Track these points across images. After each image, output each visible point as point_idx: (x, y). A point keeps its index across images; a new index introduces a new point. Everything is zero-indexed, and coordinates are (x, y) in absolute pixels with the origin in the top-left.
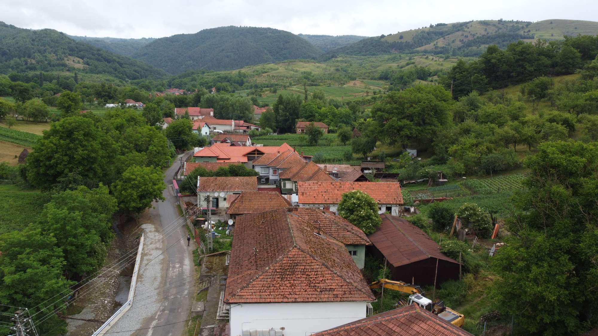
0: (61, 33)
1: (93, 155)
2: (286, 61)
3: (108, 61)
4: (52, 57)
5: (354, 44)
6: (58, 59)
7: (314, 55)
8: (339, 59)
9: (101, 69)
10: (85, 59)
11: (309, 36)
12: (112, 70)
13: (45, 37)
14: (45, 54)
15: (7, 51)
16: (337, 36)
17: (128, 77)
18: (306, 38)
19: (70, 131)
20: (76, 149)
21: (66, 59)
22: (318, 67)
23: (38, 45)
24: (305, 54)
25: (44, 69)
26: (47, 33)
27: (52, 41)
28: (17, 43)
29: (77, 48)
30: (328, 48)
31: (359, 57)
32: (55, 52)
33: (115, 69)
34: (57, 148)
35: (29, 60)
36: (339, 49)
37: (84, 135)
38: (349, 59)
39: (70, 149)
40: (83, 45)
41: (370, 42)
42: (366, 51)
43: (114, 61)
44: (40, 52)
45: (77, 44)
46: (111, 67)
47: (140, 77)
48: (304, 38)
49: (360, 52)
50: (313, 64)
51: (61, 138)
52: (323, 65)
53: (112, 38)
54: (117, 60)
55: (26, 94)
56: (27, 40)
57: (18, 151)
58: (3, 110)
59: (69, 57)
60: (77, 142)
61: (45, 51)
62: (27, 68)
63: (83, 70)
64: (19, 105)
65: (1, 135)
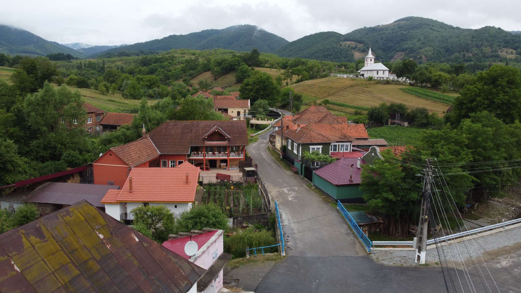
0: (499, 29)
1: (514, 101)
4: (487, 50)
6: (492, 52)
10: (519, 50)
13: (484, 34)
14: (482, 48)
15: (451, 48)
19: (494, 78)
20: (497, 95)
21: (500, 51)
23: (476, 41)
25: (479, 60)
26: (487, 29)
27: (490, 36)
28: (460, 41)
29: (512, 40)
32: (491, 46)
34: (480, 93)
35: (467, 54)
37: (508, 81)
39: (491, 94)
44: (477, 46)
45: (513, 36)
51: (486, 84)
55: (460, 71)
56: (468, 37)
57: (446, 108)
58: (440, 80)
59: (504, 49)
60: (500, 88)
61: (482, 45)
62: (464, 61)
63: (515, 60)
64: (453, 77)
65: (436, 97)
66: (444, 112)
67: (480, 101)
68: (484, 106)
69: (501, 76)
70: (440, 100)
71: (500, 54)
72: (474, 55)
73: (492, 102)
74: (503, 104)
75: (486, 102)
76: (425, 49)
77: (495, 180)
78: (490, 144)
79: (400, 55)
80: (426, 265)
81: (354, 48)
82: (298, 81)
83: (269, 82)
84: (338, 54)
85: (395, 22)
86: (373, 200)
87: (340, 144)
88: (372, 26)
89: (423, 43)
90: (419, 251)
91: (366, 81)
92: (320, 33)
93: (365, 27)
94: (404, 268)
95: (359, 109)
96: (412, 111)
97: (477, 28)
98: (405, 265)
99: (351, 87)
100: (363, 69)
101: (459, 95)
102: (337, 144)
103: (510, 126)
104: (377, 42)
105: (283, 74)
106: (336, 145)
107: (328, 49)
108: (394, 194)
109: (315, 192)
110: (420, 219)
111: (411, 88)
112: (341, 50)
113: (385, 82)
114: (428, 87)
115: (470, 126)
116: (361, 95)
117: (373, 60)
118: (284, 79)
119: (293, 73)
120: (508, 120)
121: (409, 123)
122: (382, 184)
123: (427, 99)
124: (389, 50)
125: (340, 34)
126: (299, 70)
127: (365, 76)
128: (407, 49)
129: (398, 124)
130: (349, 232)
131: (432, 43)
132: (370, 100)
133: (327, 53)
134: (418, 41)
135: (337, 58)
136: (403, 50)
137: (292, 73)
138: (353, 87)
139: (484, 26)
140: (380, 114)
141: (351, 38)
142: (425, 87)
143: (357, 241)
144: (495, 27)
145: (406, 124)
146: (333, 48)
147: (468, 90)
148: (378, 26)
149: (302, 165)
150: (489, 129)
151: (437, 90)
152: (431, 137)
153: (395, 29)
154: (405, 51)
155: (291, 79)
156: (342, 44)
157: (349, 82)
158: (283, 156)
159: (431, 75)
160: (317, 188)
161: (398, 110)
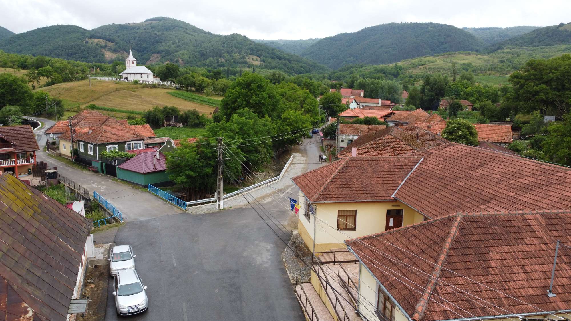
0: (245, 36)
1: (263, 101)
2: (445, 53)
3: (280, 59)
4: (237, 56)
5: (525, 34)
6: (241, 58)
7: (478, 48)
8: (505, 51)
9: (274, 65)
10: (262, 58)
11: (474, 29)
12: (282, 66)
13: (233, 40)
14: (232, 54)
15: (205, 52)
16: (507, 28)
17: (295, 72)
18: (471, 32)
19: (248, 84)
20: (251, 96)
21: (247, 58)
22: (480, 59)
23: (227, 47)
24: (467, 47)
25: (231, 66)
26: (234, 37)
27: (237, 43)
28: (212, 46)
29: (256, 48)
30: (494, 41)
31: (529, 48)
32: (240, 53)
33: (285, 65)
34: (239, 95)
35: (220, 59)
36: (507, 40)
37: (258, 86)
38: (518, 50)
39: (247, 96)
40: (261, 46)
41: (544, 31)
42: (539, 42)
43: (285, 58)
44: (228, 52)
45: (256, 45)
46: (281, 63)
47: (305, 72)
48: (469, 31)
49: (532, 43)
50: (475, 56)
51: (243, 88)
52: (486, 57)
53: (284, 40)
54: (287, 57)
55: (218, 76)
56: (220, 43)
57: (212, 110)
58: (203, 85)
59: (250, 56)
60: (252, 91)
61: (232, 51)
62: (218, 66)
63: (259, 66)
64: (214, 82)
65: (202, 100)
66: (211, 113)
67: (240, 102)
68: (243, 106)
69: (253, 82)
70: (205, 103)
71: (248, 60)
72: (226, 61)
73: (248, 102)
74: (256, 103)
75: (245, 102)
76: (180, 52)
77: (257, 157)
78: (252, 131)
79: (156, 57)
80: (224, 209)
81: (105, 47)
82: (48, 84)
83: (18, 85)
84: (85, 53)
85: (147, 21)
86: (178, 178)
87: (134, 142)
88: (122, 23)
89: (179, 46)
90: (219, 201)
91: (132, 84)
92: (58, 25)
93: (114, 23)
94: (211, 213)
95: (132, 113)
96: (185, 113)
97: (226, 35)
98: (211, 212)
99: (116, 91)
100: (125, 72)
101: (224, 98)
102: (131, 142)
103: (262, 120)
104: (130, 42)
105: (27, 75)
106: (130, 144)
107: (71, 46)
108: (193, 171)
109: (123, 184)
110: (218, 179)
111: (177, 91)
112: (89, 48)
113: (151, 86)
114: (193, 91)
115: (237, 120)
116: (129, 99)
117: (135, 63)
118: (29, 82)
119: (40, 74)
120: (260, 116)
121: (183, 124)
122: (184, 165)
123: (195, 103)
124: (143, 51)
125: (85, 30)
126: (47, 71)
127: (129, 79)
128: (163, 51)
129: (174, 126)
130: (165, 203)
131: (187, 47)
132: (140, 104)
133: (70, 51)
134: (174, 44)
135: (85, 58)
136: (159, 52)
137: (38, 74)
138: (119, 91)
139: (232, 33)
140: (156, 117)
141: (98, 35)
142: (190, 91)
143: (174, 207)
144: (242, 35)
145: (181, 125)
146: (78, 45)
147: (231, 93)
148: (128, 23)
149: (102, 164)
150: (250, 121)
151: (201, 94)
152: (213, 127)
153: (148, 29)
154: (161, 53)
155: (38, 82)
156: (89, 42)
157: (113, 86)
158: (75, 160)
159: (195, 79)
160: (122, 180)
161: (172, 112)
